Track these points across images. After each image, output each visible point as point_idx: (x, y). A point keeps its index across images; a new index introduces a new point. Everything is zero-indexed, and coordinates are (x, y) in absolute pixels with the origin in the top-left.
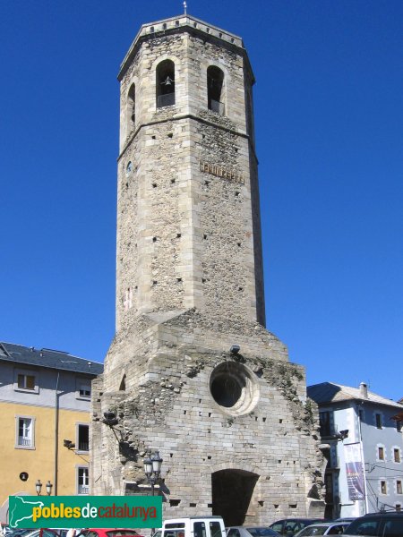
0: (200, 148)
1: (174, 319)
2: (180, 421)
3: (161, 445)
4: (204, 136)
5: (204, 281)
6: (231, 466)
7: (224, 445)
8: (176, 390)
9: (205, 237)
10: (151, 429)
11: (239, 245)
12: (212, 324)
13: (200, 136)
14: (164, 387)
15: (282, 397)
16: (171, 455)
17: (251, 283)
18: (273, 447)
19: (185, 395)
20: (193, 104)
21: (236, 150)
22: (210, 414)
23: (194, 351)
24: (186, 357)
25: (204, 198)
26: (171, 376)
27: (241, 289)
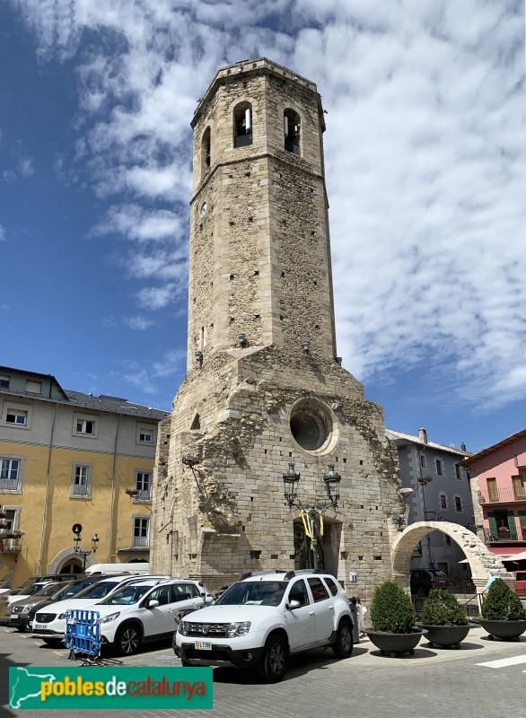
0: (278, 187)
1: (252, 355)
2: (260, 460)
3: (241, 487)
4: (281, 176)
5: (282, 318)
7: (306, 487)
8: (257, 427)
9: (283, 274)
10: (231, 469)
11: (315, 283)
12: (290, 361)
13: (277, 175)
14: (244, 424)
15: (362, 437)
16: (252, 498)
17: (327, 321)
18: (355, 491)
19: (266, 433)
20: (270, 144)
21: (312, 190)
22: (290, 454)
23: (274, 387)
24: (267, 393)
25: (282, 236)
26: (251, 413)
27: (317, 327)
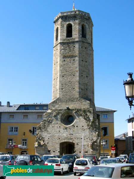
0: (63, 51)
2: (51, 129)
3: (46, 136)
4: (64, 47)
6: (66, 141)
7: (64, 135)
8: (51, 121)
10: (43, 132)
11: (74, 75)
15: (84, 119)
16: (49, 139)
17: (77, 86)
18: (79, 134)
19: (53, 122)
21: (75, 46)
22: (60, 127)
23: (56, 110)
24: (54, 112)
25: (63, 65)
26: (49, 118)
27: (74, 88)
